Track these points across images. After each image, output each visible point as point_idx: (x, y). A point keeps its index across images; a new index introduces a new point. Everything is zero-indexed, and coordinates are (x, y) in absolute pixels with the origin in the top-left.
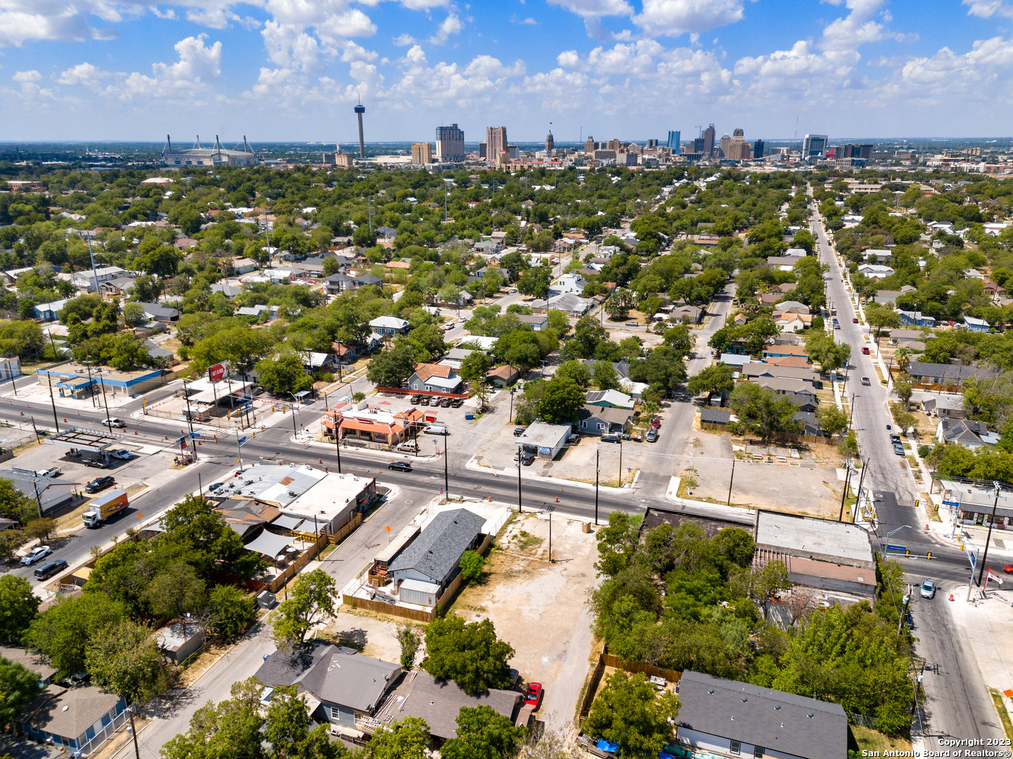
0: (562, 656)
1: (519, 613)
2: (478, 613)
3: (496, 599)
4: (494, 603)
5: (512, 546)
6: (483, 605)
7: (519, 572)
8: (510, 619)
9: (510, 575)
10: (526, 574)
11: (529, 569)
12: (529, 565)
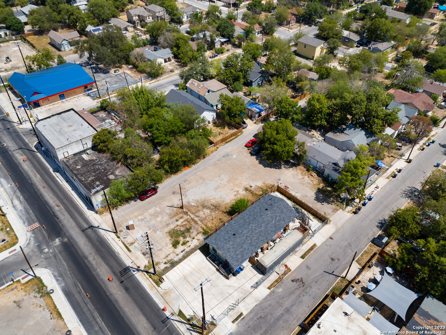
0: (227, 155)
1: (229, 181)
2: (250, 188)
3: (235, 193)
4: (238, 191)
5: (195, 233)
6: (244, 192)
7: (208, 208)
8: (236, 179)
9: (216, 207)
10: (206, 204)
11: (200, 208)
12: (199, 211)
